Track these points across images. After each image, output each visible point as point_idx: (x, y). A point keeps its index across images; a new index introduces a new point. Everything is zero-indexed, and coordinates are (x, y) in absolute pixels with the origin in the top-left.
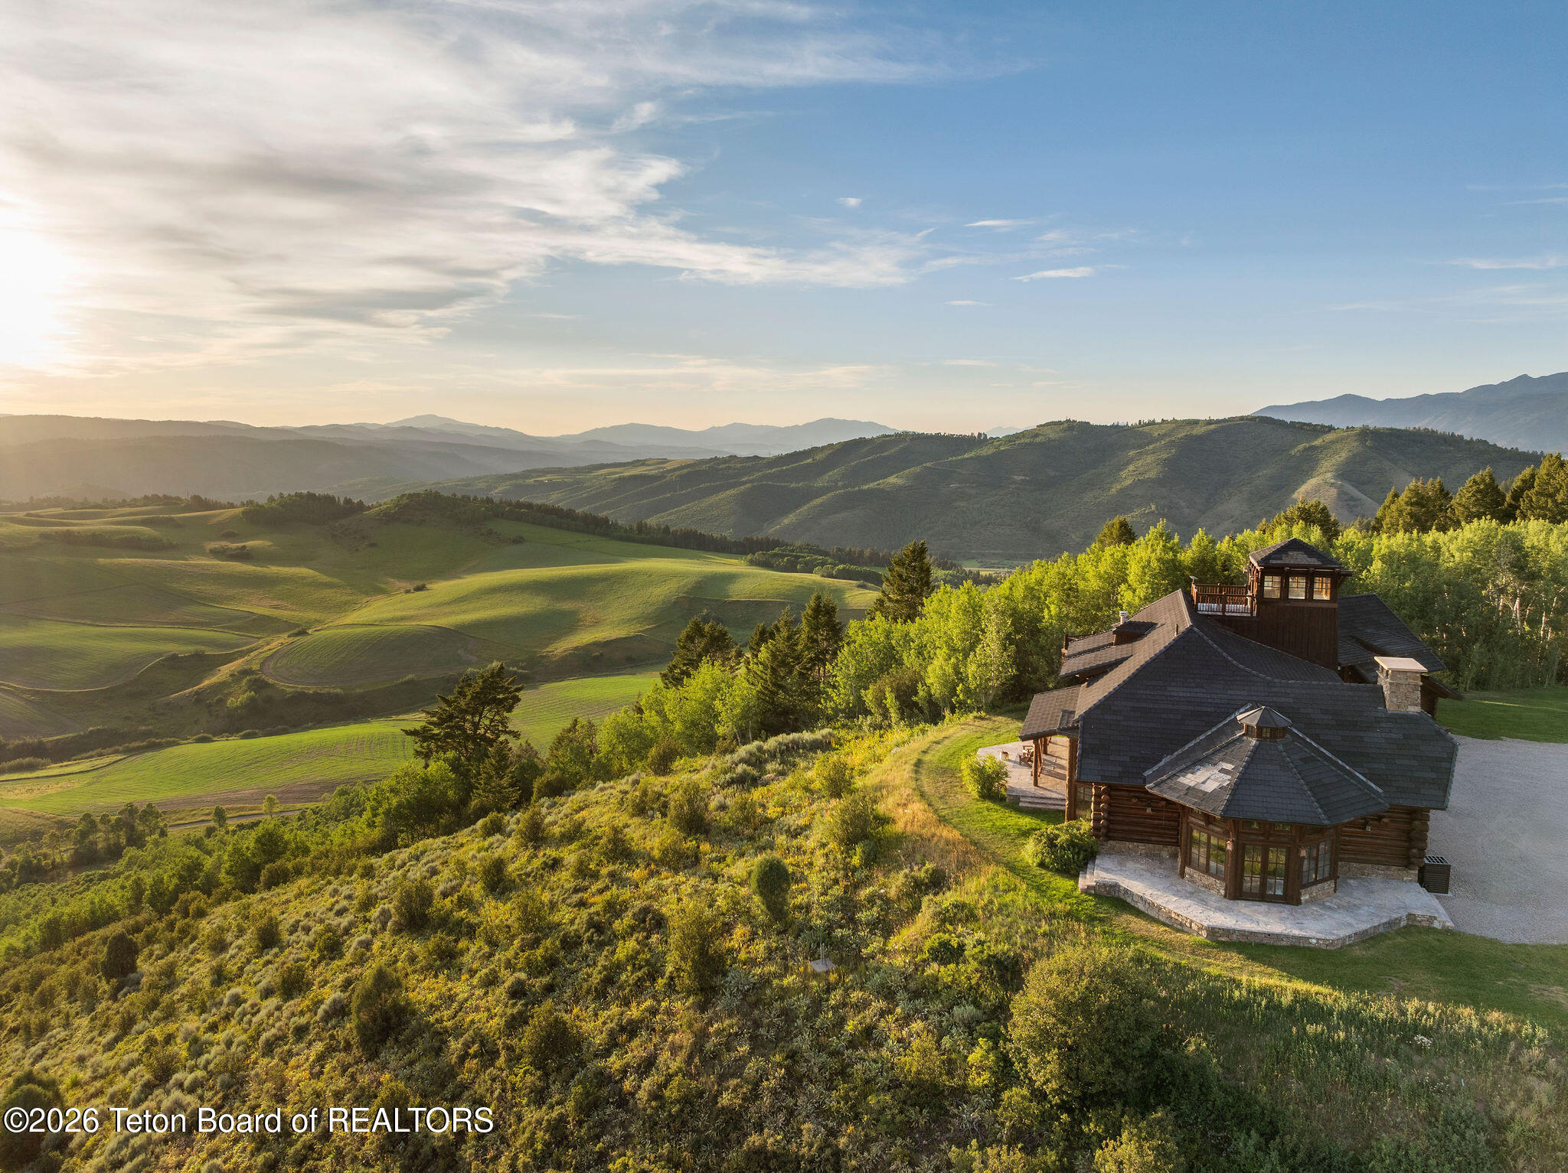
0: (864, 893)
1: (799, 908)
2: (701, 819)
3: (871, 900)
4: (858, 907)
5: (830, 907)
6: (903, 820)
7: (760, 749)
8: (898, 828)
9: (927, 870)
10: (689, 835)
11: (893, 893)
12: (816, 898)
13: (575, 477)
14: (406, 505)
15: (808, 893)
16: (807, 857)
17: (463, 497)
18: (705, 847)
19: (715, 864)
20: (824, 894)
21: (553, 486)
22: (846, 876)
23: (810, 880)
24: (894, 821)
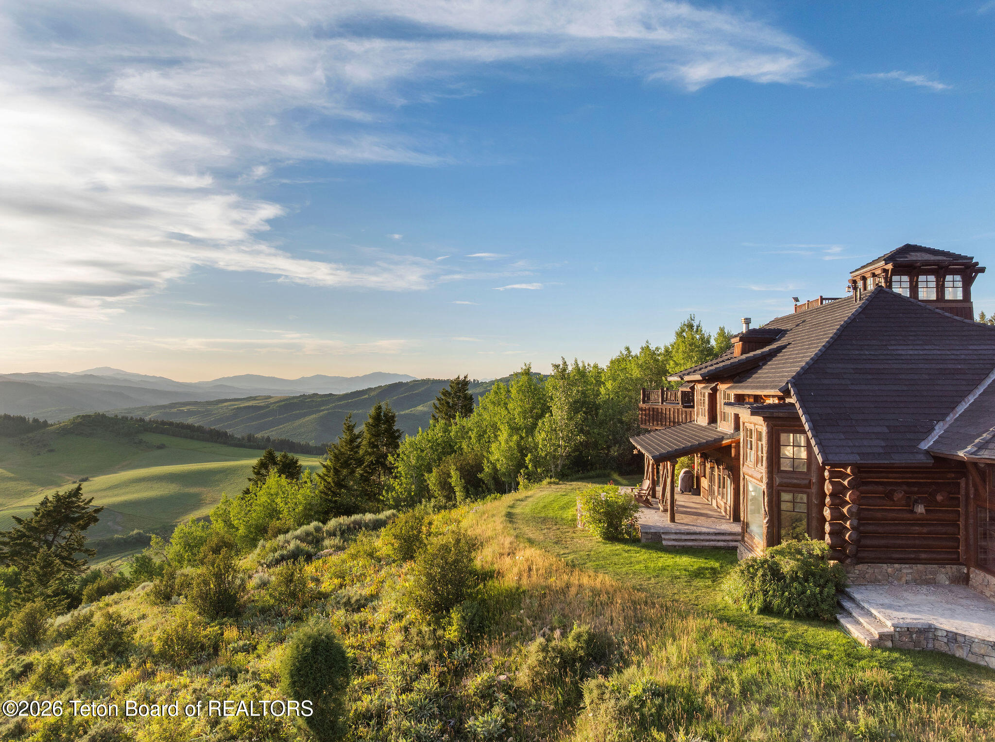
0: (473, 683)
1: (365, 717)
2: (233, 599)
3: (487, 694)
4: (465, 709)
5: (417, 713)
6: (516, 570)
7: (318, 529)
8: (509, 581)
9: (578, 637)
10: (213, 619)
11: (523, 678)
12: (393, 698)
13: (207, 406)
14: (80, 423)
15: (379, 690)
16: (375, 634)
17: (123, 417)
18: (231, 633)
19: (240, 656)
20: (406, 689)
21: (190, 413)
22: (440, 658)
23: (381, 668)
24: (500, 574)
